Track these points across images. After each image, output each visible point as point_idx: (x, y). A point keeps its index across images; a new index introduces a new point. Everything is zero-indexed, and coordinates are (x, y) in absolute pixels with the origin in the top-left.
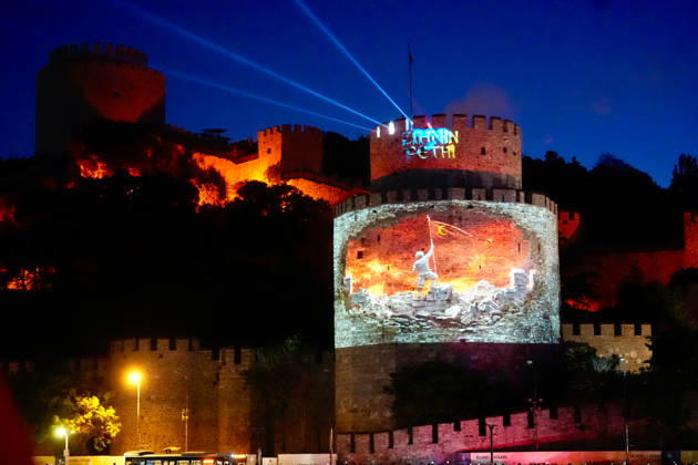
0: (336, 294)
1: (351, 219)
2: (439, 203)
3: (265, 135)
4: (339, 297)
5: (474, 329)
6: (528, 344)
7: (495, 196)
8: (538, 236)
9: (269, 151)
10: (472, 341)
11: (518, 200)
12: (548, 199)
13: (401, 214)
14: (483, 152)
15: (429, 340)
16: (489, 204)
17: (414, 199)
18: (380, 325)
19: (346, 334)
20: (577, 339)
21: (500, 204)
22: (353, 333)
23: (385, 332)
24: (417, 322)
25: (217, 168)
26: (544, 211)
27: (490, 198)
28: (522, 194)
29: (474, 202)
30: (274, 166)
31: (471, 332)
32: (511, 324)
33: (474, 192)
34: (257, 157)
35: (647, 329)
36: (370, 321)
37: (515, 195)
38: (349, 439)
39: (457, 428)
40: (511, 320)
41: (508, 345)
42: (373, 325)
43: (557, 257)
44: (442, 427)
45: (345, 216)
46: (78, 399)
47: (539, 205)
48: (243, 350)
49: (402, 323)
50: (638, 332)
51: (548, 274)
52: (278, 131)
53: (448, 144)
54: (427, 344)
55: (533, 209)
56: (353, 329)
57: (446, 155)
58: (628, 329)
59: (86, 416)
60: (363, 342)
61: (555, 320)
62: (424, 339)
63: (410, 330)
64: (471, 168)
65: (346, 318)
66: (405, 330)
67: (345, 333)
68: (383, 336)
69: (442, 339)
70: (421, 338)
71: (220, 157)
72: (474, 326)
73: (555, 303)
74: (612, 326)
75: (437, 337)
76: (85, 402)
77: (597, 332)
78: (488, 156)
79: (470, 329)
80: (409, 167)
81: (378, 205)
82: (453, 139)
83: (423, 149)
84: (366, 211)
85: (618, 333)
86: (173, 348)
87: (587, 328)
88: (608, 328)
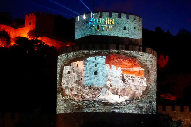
0: (58, 90)
1: (65, 57)
2: (104, 50)
4: (59, 91)
5: (119, 107)
6: (142, 114)
8: (148, 66)
9: (30, 24)
10: (117, 112)
11: (139, 51)
12: (153, 50)
13: (87, 55)
14: (125, 28)
15: (98, 111)
16: (126, 52)
18: (76, 104)
19: (61, 107)
20: (164, 113)
21: (132, 52)
22: (65, 107)
23: (79, 107)
24: (93, 103)
25: (7, 30)
26: (151, 56)
27: (127, 49)
28: (141, 48)
29: (120, 51)
31: (117, 108)
32: (134, 105)
34: (25, 26)
36: (72, 102)
37: (138, 48)
40: (135, 103)
41: (133, 114)
42: (73, 104)
43: (156, 76)
45: (62, 55)
47: (149, 53)
49: (86, 103)
51: (152, 83)
52: (35, 15)
53: (109, 25)
54: (97, 113)
55: (146, 54)
56: (65, 105)
60: (69, 111)
61: (154, 104)
62: (96, 111)
63: (90, 107)
64: (119, 36)
65: (62, 100)
66: (88, 107)
68: (78, 109)
69: (104, 111)
70: (95, 110)
71: (8, 26)
72: (118, 106)
73: (155, 96)
74: (180, 107)
75: (102, 110)
77: (173, 109)
78: (127, 31)
79: (117, 107)
80: (92, 34)
81: (77, 51)
82: (112, 22)
83: (98, 26)
84: (72, 53)
85: (182, 110)
87: (169, 108)
88: (178, 108)
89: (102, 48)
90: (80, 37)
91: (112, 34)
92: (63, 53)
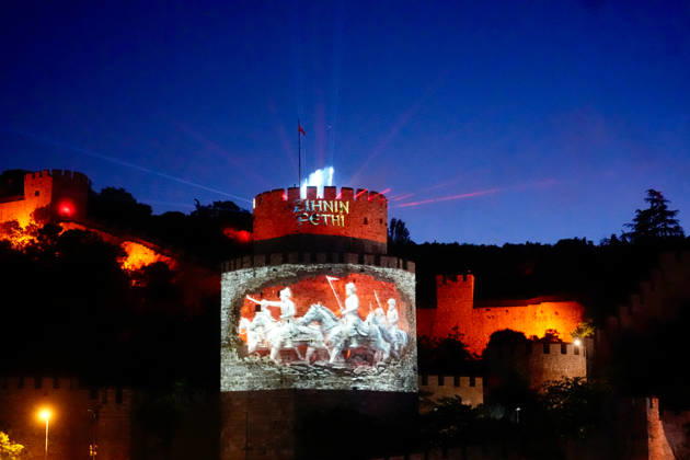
0: (224, 342)
1: (249, 276)
2: (336, 265)
3: (34, 177)
4: (229, 345)
5: (364, 379)
7: (381, 263)
8: (411, 298)
9: (37, 194)
10: (362, 389)
11: (398, 267)
13: (301, 274)
14: (366, 222)
15: (325, 387)
16: (377, 269)
17: (314, 261)
18: (278, 372)
19: (235, 377)
21: (386, 269)
22: (248, 378)
23: (284, 378)
24: (315, 371)
27: (378, 263)
28: (401, 262)
29: (366, 267)
30: (42, 208)
31: (360, 381)
32: (392, 375)
33: (365, 257)
34: (23, 199)
35: (479, 381)
36: (268, 369)
37: (396, 262)
40: (393, 371)
41: (389, 393)
42: (270, 372)
45: (239, 272)
47: (411, 272)
48: (124, 391)
49: (301, 371)
50: (473, 384)
53: (337, 213)
54: (323, 391)
55: (408, 274)
56: (249, 375)
57: (336, 222)
58: (465, 381)
60: (260, 387)
62: (320, 386)
63: (307, 378)
64: (357, 236)
65: (239, 364)
66: (304, 378)
67: (237, 378)
68: (281, 382)
69: (337, 386)
70: (318, 384)
72: (363, 376)
74: (453, 378)
75: (332, 385)
77: (441, 383)
78: (368, 226)
79: (360, 378)
80: (301, 232)
81: (279, 264)
82: (343, 209)
83: (315, 216)
84: (266, 269)
85: (457, 384)
86: (56, 386)
87: (433, 380)
88: (449, 380)
89: (330, 260)
90: (275, 236)
91: (342, 233)
92: (241, 268)
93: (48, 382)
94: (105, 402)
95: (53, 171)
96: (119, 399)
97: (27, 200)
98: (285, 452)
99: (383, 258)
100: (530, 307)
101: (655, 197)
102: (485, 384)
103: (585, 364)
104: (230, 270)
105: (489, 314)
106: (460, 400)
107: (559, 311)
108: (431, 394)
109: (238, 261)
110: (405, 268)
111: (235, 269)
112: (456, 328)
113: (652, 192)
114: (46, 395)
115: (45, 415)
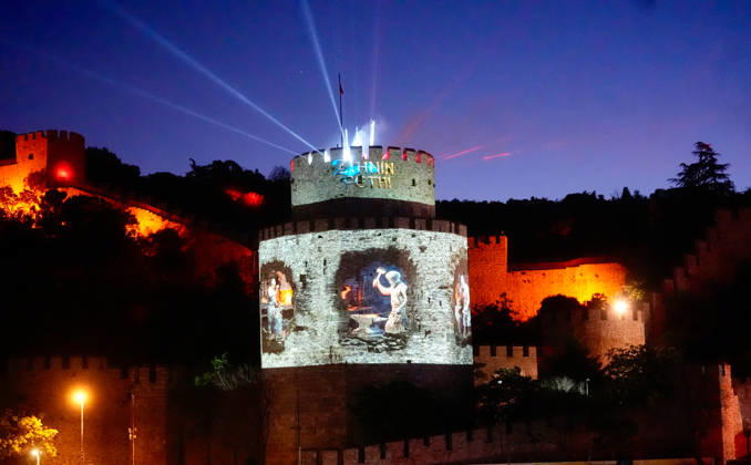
1: (292, 242)
2: (386, 230)
3: (26, 139)
7: (434, 227)
9: (31, 157)
10: (417, 362)
11: (450, 231)
14: (414, 184)
16: (428, 234)
17: (362, 226)
21: (438, 233)
23: (332, 353)
27: (429, 228)
28: (453, 225)
29: (417, 231)
30: (37, 173)
33: (416, 222)
34: (15, 163)
35: (533, 350)
38: (315, 455)
39: (427, 443)
41: (446, 366)
44: (413, 443)
45: (281, 239)
46: (15, 419)
47: (463, 235)
48: (158, 370)
50: (526, 353)
52: (43, 136)
53: (384, 175)
55: (460, 239)
57: (383, 185)
58: (518, 350)
59: (28, 436)
60: (307, 362)
64: (405, 199)
68: (331, 356)
69: (390, 360)
74: (505, 348)
76: (26, 422)
77: (493, 353)
78: (417, 188)
80: (347, 195)
81: (325, 230)
82: (389, 170)
83: (360, 178)
84: (310, 236)
85: (510, 354)
86: (85, 366)
87: (485, 350)
88: (501, 350)
89: (379, 225)
90: (317, 200)
91: (390, 196)
92: (283, 235)
93: (76, 362)
94: (137, 381)
95: (48, 131)
96: (153, 379)
97: (21, 164)
98: (337, 431)
99: (434, 222)
100: (568, 269)
101: (704, 150)
102: (539, 353)
103: (643, 329)
104: (270, 238)
105: (524, 277)
106: (519, 371)
107: (599, 274)
108: (484, 365)
109: (279, 228)
110: (457, 232)
111: (276, 236)
112: (504, 295)
113: (701, 145)
114: (74, 375)
115: (80, 397)
